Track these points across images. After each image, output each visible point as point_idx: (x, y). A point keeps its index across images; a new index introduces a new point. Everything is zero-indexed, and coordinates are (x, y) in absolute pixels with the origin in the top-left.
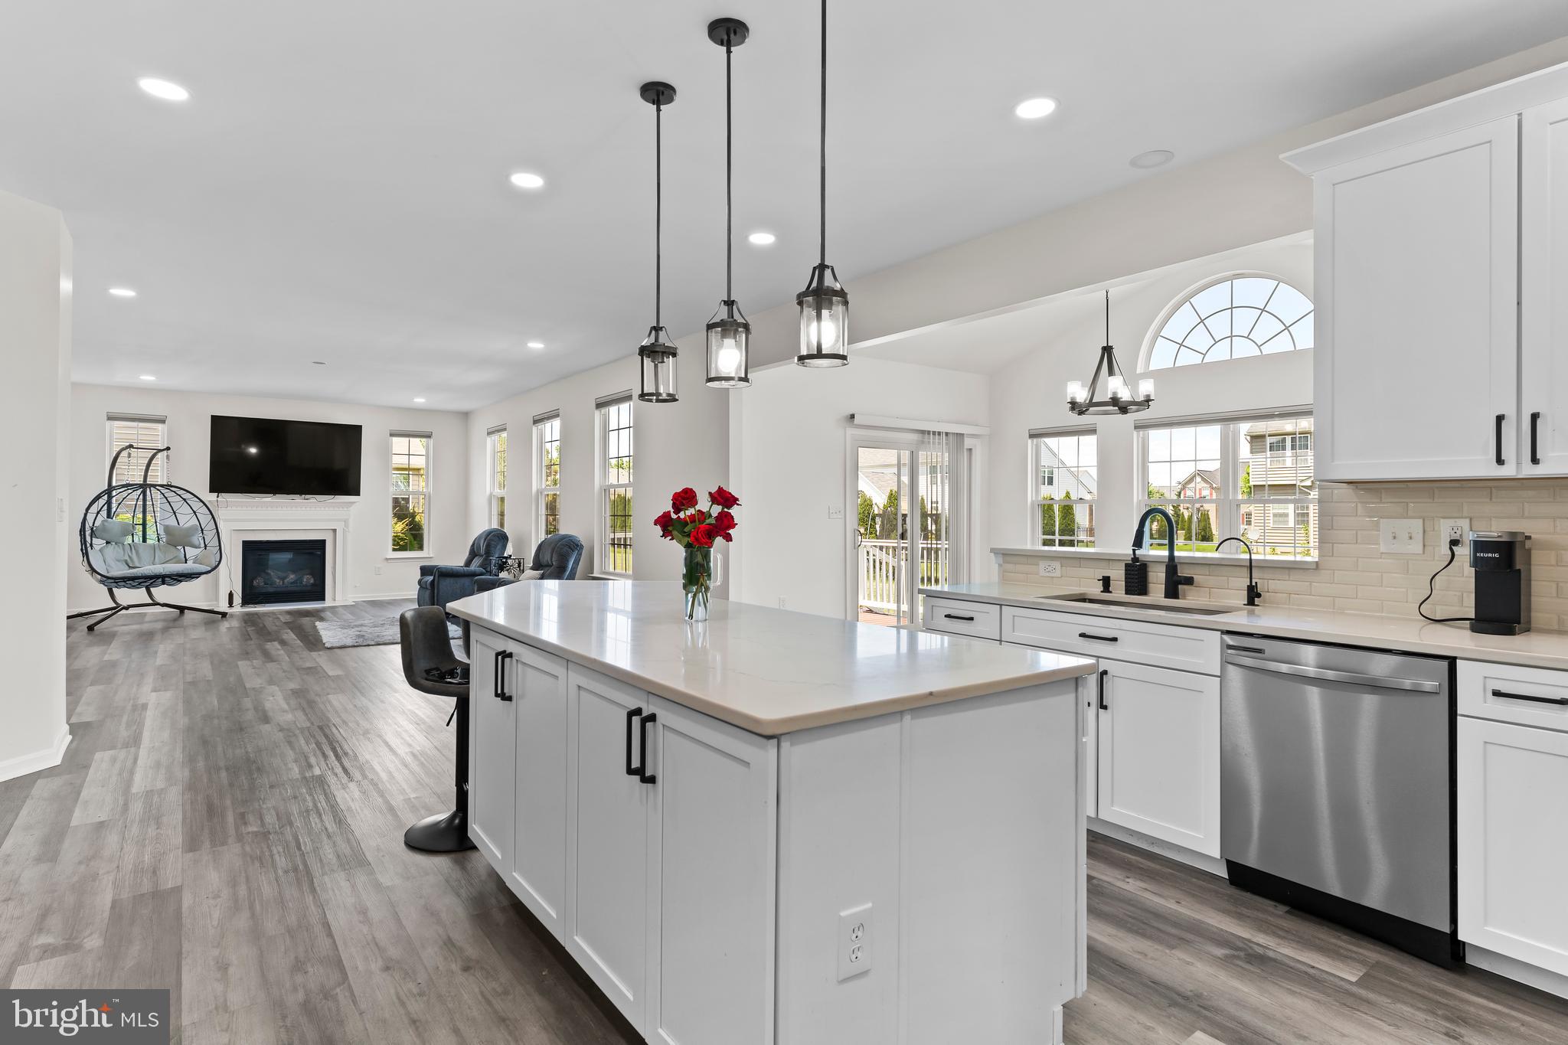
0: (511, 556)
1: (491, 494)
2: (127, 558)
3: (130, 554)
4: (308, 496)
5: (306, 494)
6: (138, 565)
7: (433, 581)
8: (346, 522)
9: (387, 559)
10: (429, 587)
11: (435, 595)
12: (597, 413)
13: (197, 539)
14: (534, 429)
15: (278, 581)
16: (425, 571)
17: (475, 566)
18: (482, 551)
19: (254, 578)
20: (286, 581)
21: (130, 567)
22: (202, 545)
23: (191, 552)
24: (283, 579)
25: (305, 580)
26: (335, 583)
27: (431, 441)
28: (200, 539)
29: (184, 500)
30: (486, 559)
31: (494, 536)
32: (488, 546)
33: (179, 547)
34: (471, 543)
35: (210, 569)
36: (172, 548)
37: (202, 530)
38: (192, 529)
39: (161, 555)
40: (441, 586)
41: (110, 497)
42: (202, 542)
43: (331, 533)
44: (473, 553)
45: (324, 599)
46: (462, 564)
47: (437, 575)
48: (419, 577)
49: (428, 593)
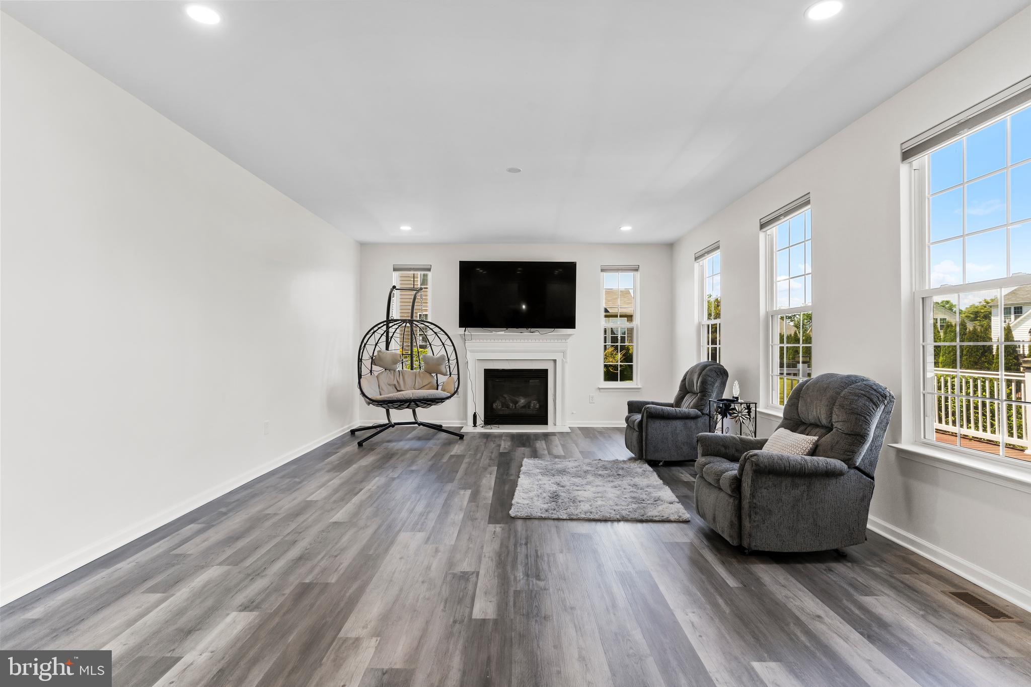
0: (737, 398)
1: (700, 324)
2: (395, 383)
3: (398, 380)
4: (533, 330)
5: (531, 328)
6: (403, 390)
7: (641, 422)
8: (564, 353)
9: (599, 389)
10: (636, 428)
11: (644, 439)
12: (904, 168)
13: (443, 368)
14: (762, 235)
15: (511, 405)
16: (634, 407)
17: (687, 407)
18: (696, 387)
19: (494, 402)
20: (517, 405)
21: (398, 390)
22: (448, 373)
23: (442, 379)
24: (516, 403)
25: (532, 405)
26: (555, 408)
27: (638, 274)
28: (447, 367)
29: (435, 333)
30: (701, 399)
31: (711, 370)
32: (704, 383)
33: (434, 375)
34: (681, 378)
35: (449, 395)
36: (428, 375)
37: (449, 360)
38: (442, 358)
39: (420, 381)
40: (650, 429)
41: (388, 328)
42: (448, 370)
43: (552, 363)
44: (685, 390)
45: (546, 423)
46: (672, 401)
47: (645, 414)
48: (626, 413)
49: (636, 434)
